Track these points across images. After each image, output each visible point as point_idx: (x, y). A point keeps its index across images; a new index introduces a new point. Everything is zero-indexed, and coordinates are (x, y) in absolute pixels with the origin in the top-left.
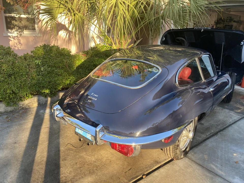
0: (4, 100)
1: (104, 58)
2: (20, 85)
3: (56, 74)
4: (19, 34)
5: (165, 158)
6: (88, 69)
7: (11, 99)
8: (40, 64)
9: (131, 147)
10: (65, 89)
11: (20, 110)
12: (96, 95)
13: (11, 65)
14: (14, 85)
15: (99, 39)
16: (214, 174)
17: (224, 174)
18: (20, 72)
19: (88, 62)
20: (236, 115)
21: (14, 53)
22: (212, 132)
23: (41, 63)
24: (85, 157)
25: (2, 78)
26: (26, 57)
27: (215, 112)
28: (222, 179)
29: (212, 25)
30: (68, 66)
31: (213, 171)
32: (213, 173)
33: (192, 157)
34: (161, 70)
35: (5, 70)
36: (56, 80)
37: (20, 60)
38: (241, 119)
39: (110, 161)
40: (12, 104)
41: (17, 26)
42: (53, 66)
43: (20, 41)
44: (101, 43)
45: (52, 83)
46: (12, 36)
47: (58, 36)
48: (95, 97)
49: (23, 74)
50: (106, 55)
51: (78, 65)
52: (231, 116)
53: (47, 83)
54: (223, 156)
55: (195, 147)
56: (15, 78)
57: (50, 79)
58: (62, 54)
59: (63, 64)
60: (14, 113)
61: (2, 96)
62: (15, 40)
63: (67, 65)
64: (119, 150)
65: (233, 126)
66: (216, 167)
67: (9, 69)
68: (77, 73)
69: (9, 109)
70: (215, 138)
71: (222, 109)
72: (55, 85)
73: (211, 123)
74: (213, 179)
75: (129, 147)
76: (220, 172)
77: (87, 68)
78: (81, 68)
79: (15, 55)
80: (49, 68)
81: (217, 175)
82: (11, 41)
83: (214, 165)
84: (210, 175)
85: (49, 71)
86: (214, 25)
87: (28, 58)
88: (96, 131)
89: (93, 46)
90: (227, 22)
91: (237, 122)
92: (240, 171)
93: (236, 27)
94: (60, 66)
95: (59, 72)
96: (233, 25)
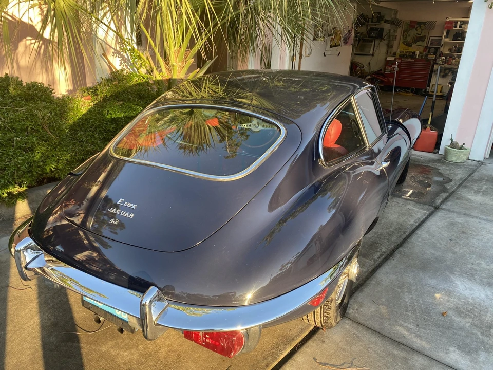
1: (135, 103)
3: (17, 149)
5: (302, 327)
6: (100, 131)
9: (237, 335)
10: (45, 181)
12: (130, 205)
15: (120, 59)
16: (408, 349)
17: (426, 346)
19: (98, 113)
20: (418, 208)
22: (384, 252)
24: (113, 353)
28: (426, 358)
29: (348, 27)
30: (50, 126)
31: (404, 342)
32: (405, 348)
33: (357, 315)
34: (285, 131)
36: (19, 164)
38: (428, 216)
42: (8, 129)
44: (125, 67)
45: (9, 172)
47: (17, 51)
48: (130, 210)
50: (140, 96)
51: (72, 121)
52: (411, 212)
54: (415, 304)
55: (358, 291)
58: (30, 97)
59: (36, 122)
63: (45, 123)
64: (207, 343)
65: (418, 232)
66: (409, 330)
68: (72, 142)
70: (392, 262)
72: (17, 176)
73: (378, 232)
74: (409, 362)
75: (234, 336)
76: (418, 343)
77: (96, 128)
78: (81, 129)
81: (413, 350)
83: (404, 327)
84: (399, 352)
86: (352, 28)
88: (142, 307)
89: (107, 74)
90: (372, 22)
91: (424, 224)
92: (456, 334)
93: (390, 31)
94: (27, 128)
95: (26, 143)
96: (383, 28)
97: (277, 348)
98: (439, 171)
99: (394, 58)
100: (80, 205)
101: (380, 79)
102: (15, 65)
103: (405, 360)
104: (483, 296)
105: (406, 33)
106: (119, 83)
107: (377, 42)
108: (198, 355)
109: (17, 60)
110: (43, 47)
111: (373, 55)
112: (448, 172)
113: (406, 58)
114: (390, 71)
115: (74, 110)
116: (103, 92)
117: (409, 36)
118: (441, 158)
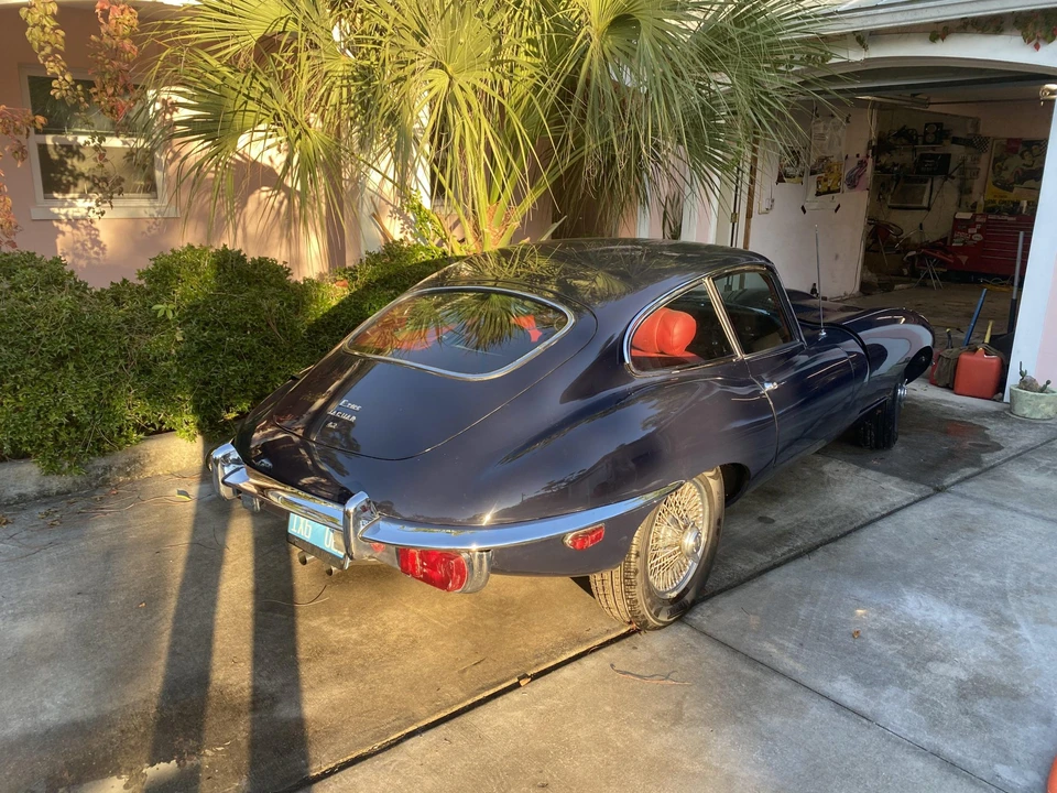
0: (37, 452)
2: (95, 395)
3: (229, 354)
4: (97, 210)
5: (608, 628)
7: (64, 446)
8: (170, 316)
9: (457, 559)
11: (97, 487)
12: (353, 407)
13: (64, 321)
14: (74, 396)
15: (402, 222)
16: (768, 669)
17: (800, 669)
18: (98, 348)
19: (354, 307)
20: (902, 488)
21: (75, 279)
22: (797, 547)
23: (177, 314)
24: (325, 629)
25: (33, 370)
26: (119, 293)
27: (828, 481)
28: (791, 683)
29: (858, 156)
30: (278, 324)
31: (766, 661)
32: (764, 668)
34: (573, 320)
35: (44, 340)
36: (230, 376)
37: (99, 305)
38: (916, 502)
39: (414, 641)
40: (67, 464)
41: (87, 178)
42: (220, 325)
43: (97, 235)
44: (407, 235)
45: (214, 387)
46: (66, 215)
47: (245, 210)
49: (107, 355)
51: (314, 318)
52: (884, 493)
53: (198, 386)
54: (814, 618)
56: (78, 368)
57: (207, 370)
58: (255, 279)
59: (259, 315)
60: (72, 500)
61: (31, 435)
62: (78, 229)
63: (272, 318)
64: (424, 574)
65: (880, 523)
66: (782, 648)
67: (59, 335)
69: (55, 483)
70: (804, 563)
71: (857, 471)
73: (802, 519)
74: (760, 684)
75: (452, 559)
76: (788, 664)
78: (326, 330)
79: (81, 287)
80: (204, 329)
81: (776, 671)
82: (61, 236)
83: (776, 644)
84: (751, 672)
85: (205, 343)
86: (868, 157)
87: (126, 296)
89: (377, 246)
90: (925, 143)
91: (898, 513)
92: (862, 661)
93: (964, 160)
94: (245, 324)
95: (242, 346)
96: (949, 155)
97: (561, 648)
98: (986, 432)
99: (971, 214)
100: (298, 419)
101: (938, 259)
102: (240, 232)
103: (756, 681)
104: (945, 619)
105: (999, 164)
106: (392, 260)
107: (938, 181)
108: (441, 643)
109: (244, 223)
110: (286, 202)
111: (929, 209)
112: (1004, 434)
113: (999, 213)
114: (964, 242)
115: (317, 301)
116: (367, 274)
117: (1007, 168)
118: (1005, 409)
